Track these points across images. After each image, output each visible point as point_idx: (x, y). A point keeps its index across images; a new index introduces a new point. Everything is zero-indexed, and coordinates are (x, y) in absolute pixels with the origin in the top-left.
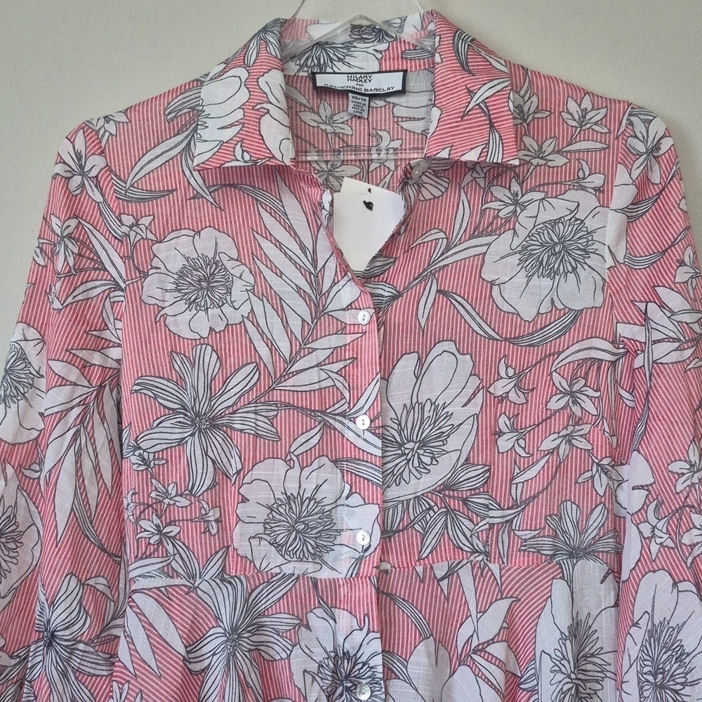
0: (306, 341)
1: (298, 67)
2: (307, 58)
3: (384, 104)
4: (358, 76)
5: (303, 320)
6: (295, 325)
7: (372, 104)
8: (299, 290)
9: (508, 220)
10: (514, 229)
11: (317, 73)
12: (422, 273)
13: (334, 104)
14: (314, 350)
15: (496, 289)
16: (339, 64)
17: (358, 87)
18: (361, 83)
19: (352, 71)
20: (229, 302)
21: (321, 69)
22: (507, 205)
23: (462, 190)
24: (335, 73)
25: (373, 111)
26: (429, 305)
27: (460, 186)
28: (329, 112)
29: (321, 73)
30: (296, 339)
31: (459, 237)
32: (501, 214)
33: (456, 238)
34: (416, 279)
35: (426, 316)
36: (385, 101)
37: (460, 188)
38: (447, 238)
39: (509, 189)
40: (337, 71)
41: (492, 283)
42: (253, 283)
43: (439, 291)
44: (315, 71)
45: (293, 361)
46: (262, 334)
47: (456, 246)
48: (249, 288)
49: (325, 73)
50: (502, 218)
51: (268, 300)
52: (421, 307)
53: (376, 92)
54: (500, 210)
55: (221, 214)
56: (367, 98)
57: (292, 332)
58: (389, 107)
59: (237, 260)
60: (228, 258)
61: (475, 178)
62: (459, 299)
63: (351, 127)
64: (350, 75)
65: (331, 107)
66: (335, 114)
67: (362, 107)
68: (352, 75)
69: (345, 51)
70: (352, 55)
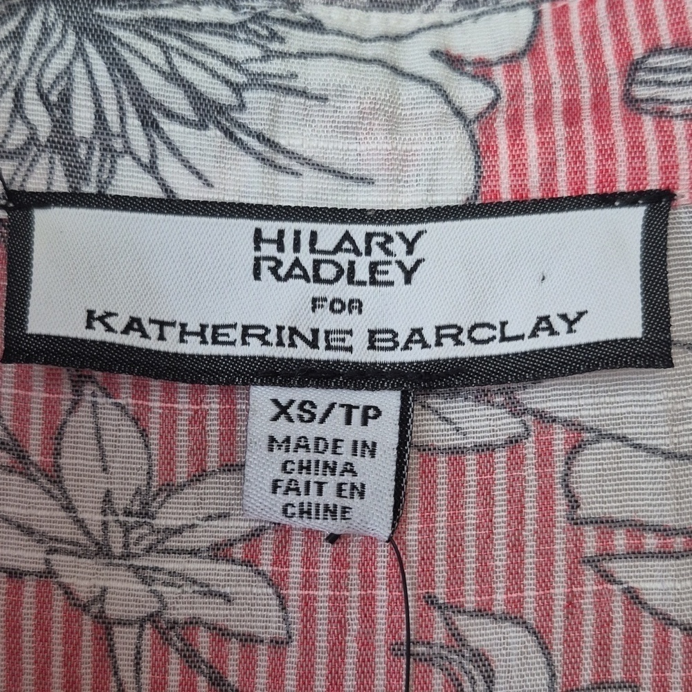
3: (509, 426)
4: (329, 234)
7: (429, 429)
11: (48, 199)
17: (326, 320)
18: (343, 290)
24: (170, 205)
25: (428, 474)
29: (74, 199)
36: (516, 409)
49: (101, 200)
53: (449, 351)
56: (389, 401)
58: (544, 455)
63: (276, 583)
64: (270, 229)
65: (144, 433)
66: (170, 489)
67: (349, 469)
68: (289, 227)
69: (241, 50)
70: (298, 84)
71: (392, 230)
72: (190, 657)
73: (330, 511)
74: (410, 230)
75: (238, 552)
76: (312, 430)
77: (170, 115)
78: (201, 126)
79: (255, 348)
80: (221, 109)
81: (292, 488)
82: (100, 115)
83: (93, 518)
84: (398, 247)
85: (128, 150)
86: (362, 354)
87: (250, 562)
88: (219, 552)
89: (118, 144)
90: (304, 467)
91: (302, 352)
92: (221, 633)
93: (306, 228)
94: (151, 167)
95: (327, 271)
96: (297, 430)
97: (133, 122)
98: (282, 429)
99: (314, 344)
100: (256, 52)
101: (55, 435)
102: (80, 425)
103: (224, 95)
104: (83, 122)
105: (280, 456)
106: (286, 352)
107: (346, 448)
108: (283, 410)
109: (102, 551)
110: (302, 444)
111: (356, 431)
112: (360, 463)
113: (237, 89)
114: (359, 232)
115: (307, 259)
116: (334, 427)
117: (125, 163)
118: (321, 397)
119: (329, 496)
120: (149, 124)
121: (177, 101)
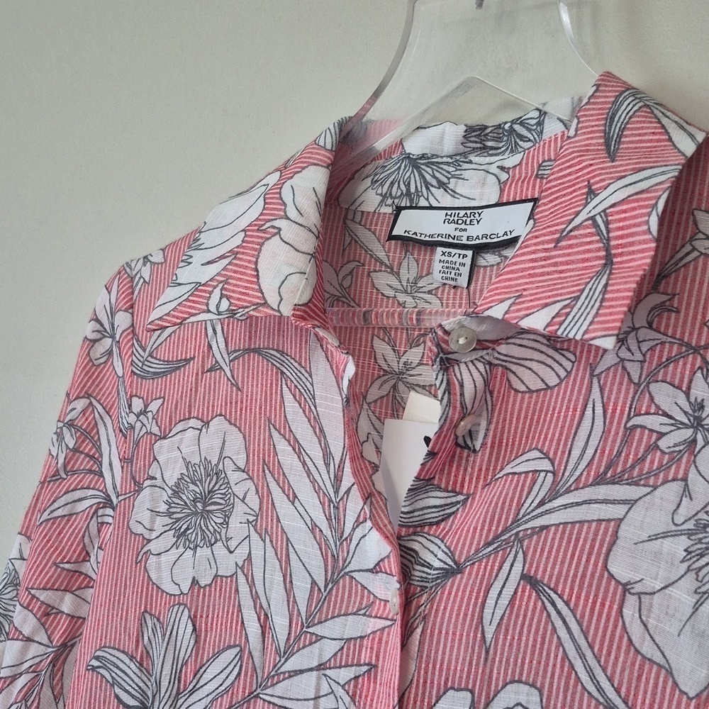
0: (311, 620)
1: (380, 198)
2: (392, 183)
3: (498, 260)
4: (462, 213)
5: (314, 583)
6: (302, 593)
7: (481, 262)
8: (314, 528)
9: (675, 458)
10: (685, 479)
11: (406, 208)
12: (503, 533)
13: (424, 260)
14: (320, 638)
15: (631, 601)
16: (439, 193)
17: (458, 233)
18: (463, 226)
19: (458, 203)
20: (224, 539)
21: (411, 201)
22: (678, 425)
23: (595, 381)
24: (431, 208)
25: (478, 272)
26: (504, 601)
27: (592, 370)
28: (413, 274)
29: (411, 208)
30: (299, 613)
31: (578, 473)
32: (663, 444)
33: (570, 475)
34: (489, 544)
35: (496, 622)
36: (500, 256)
37: (592, 375)
38: (554, 473)
39: (687, 394)
40: (435, 204)
41: (626, 588)
42: (257, 508)
43: (524, 577)
44: (403, 204)
45: (288, 653)
46: (255, 598)
47: (568, 491)
48: (251, 518)
49: (417, 208)
50: (663, 453)
51: (271, 541)
52: (490, 602)
53: (484, 241)
54: (661, 435)
55: (237, 395)
56: (469, 253)
57: (295, 601)
59: (244, 471)
60: (233, 467)
61: (623, 360)
62: (560, 604)
63: (441, 299)
64: (449, 212)
65: (418, 264)
66: (421, 277)
67: (458, 269)
68: (454, 212)
69: (451, 169)
70: (462, 177)
71: (476, 211)
73: (453, 279)
74: (480, 211)
75: (434, 292)
76: (450, 259)
77: (432, 186)
78: (439, 188)
79: (440, 239)
80: (444, 184)
81: (444, 272)
82: (416, 187)
83: (405, 284)
84: (477, 215)
85: (423, 195)
86: (465, 241)
88: (430, 292)
89: (420, 194)
90: (447, 268)
91: (451, 240)
93: (457, 212)
94: (427, 199)
95: (460, 222)
96: (446, 258)
97: (424, 188)
98: (443, 258)
99: (454, 239)
100: (454, 169)
101: (400, 264)
102: (405, 263)
103: (445, 180)
105: (442, 264)
106: (447, 240)
107: (458, 264)
108: (444, 254)
109: (406, 292)
110: (447, 262)
111: (461, 260)
112: (460, 268)
113: (449, 179)
114: (469, 212)
115: (456, 219)
116: (455, 259)
117: (422, 198)
118: (453, 251)
119: (453, 275)
120: (427, 188)
121: (434, 182)
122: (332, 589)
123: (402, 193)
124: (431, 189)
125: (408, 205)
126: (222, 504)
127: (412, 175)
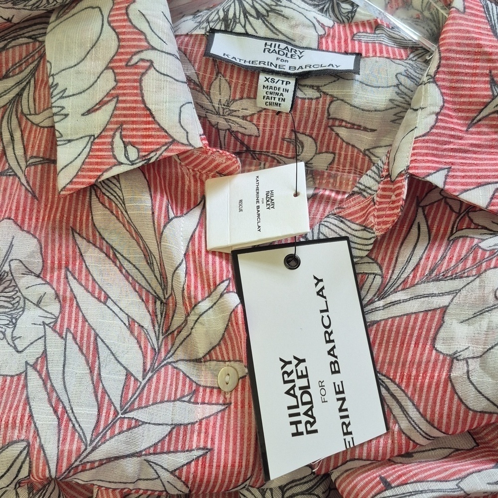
0: (127, 407)
3: (317, 94)
4: (283, 46)
5: (129, 374)
6: (113, 382)
8: (131, 324)
11: (220, 31)
13: (236, 84)
14: (139, 423)
16: (258, 24)
17: (279, 63)
18: (284, 57)
20: (9, 338)
21: (227, 26)
24: (246, 34)
29: (225, 32)
30: (111, 402)
36: (319, 91)
40: (252, 32)
42: (57, 314)
44: (218, 28)
46: (50, 390)
48: (47, 321)
49: (231, 33)
51: (75, 338)
55: (32, 203)
56: (293, 81)
57: (105, 392)
59: (38, 276)
60: (23, 270)
64: (269, 43)
65: (230, 87)
66: (234, 100)
67: (282, 94)
68: (274, 43)
71: (297, 49)
72: (236, 138)
73: (276, 104)
75: (249, 118)
76: (273, 85)
77: (251, 15)
78: (258, 18)
79: (262, 65)
80: (263, 16)
81: (268, 98)
82: (235, 14)
83: (216, 106)
85: (240, 22)
86: (287, 70)
87: (251, 121)
88: (244, 118)
89: (238, 21)
90: (271, 93)
91: (273, 68)
92: (244, 135)
93: (278, 43)
94: (244, 27)
95: (281, 53)
96: (270, 84)
97: (242, 16)
98: (266, 84)
99: (276, 67)
101: (210, 85)
102: (216, 83)
103: (264, 12)
104: (231, 15)
105: (266, 90)
106: (269, 67)
107: (281, 90)
108: (267, 80)
109: (218, 113)
110: (271, 88)
111: (284, 86)
112: (284, 93)
113: (268, 11)
114: (290, 47)
115: (277, 49)
116: (279, 85)
117: (238, 25)
118: (276, 78)
119: (277, 101)
120: (246, 17)
121: (253, 12)
122: (151, 378)
123: (219, 18)
124: (251, 19)
125: (223, 28)
126: (7, 308)
127: (233, 5)
